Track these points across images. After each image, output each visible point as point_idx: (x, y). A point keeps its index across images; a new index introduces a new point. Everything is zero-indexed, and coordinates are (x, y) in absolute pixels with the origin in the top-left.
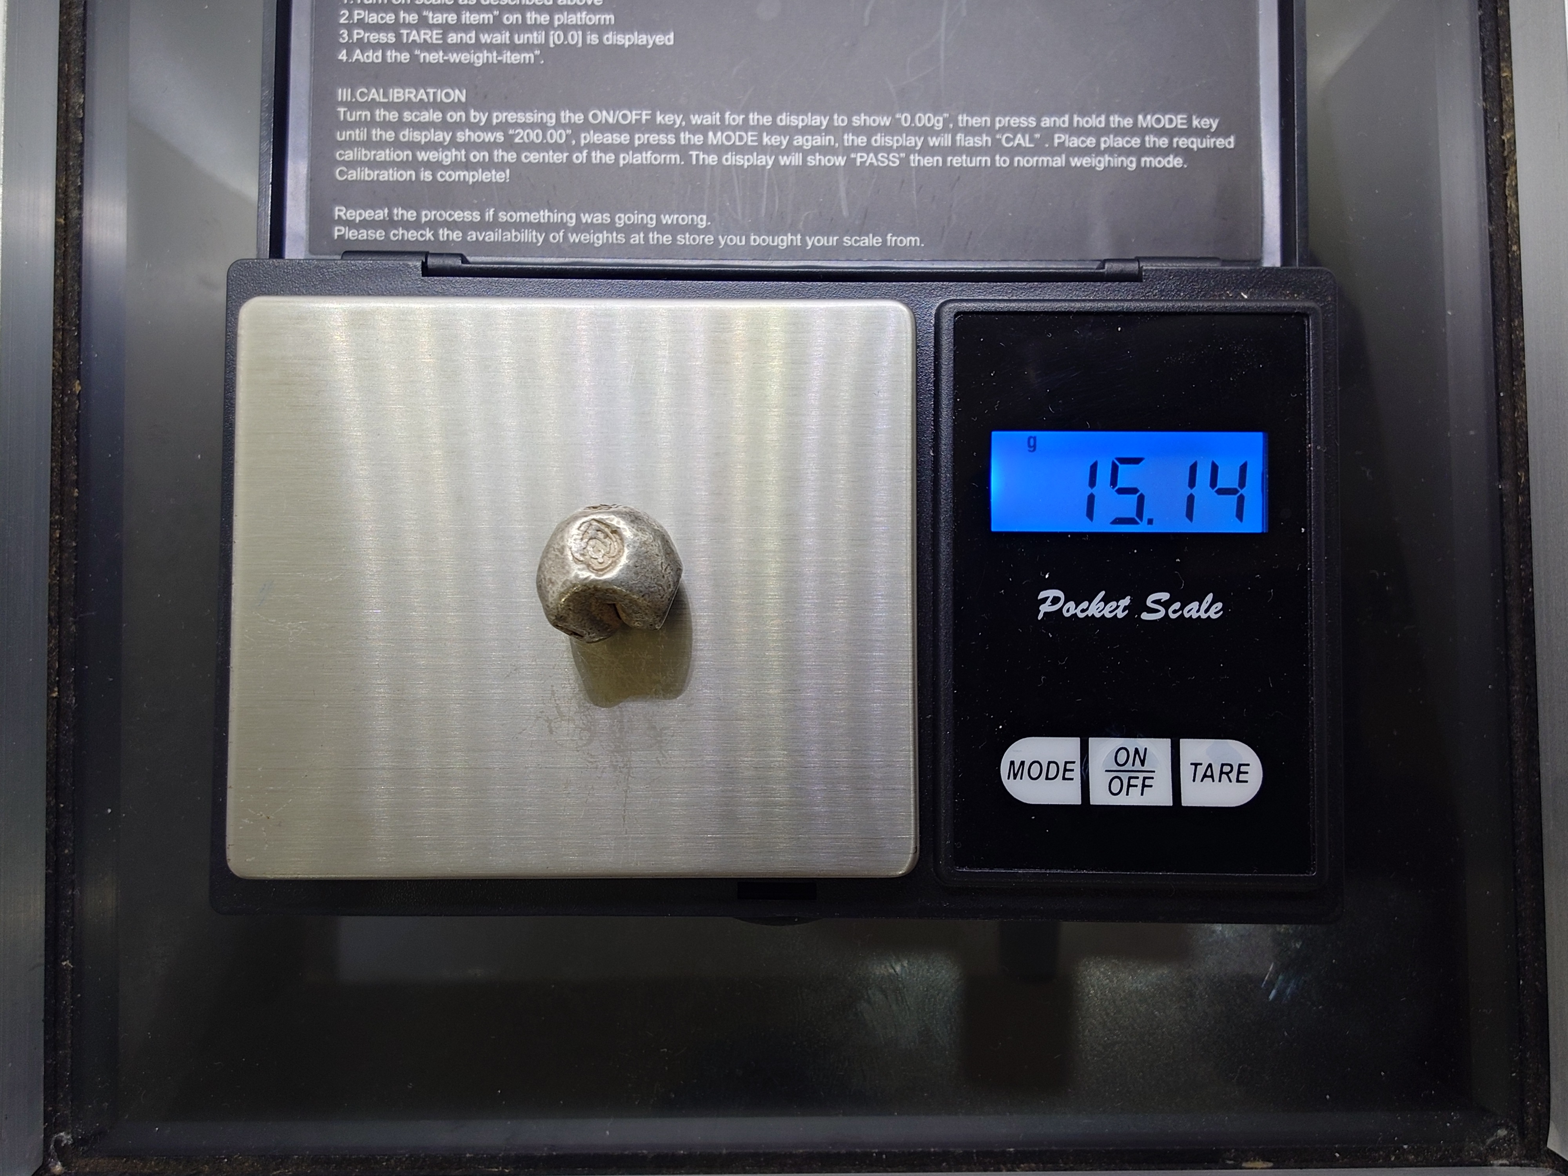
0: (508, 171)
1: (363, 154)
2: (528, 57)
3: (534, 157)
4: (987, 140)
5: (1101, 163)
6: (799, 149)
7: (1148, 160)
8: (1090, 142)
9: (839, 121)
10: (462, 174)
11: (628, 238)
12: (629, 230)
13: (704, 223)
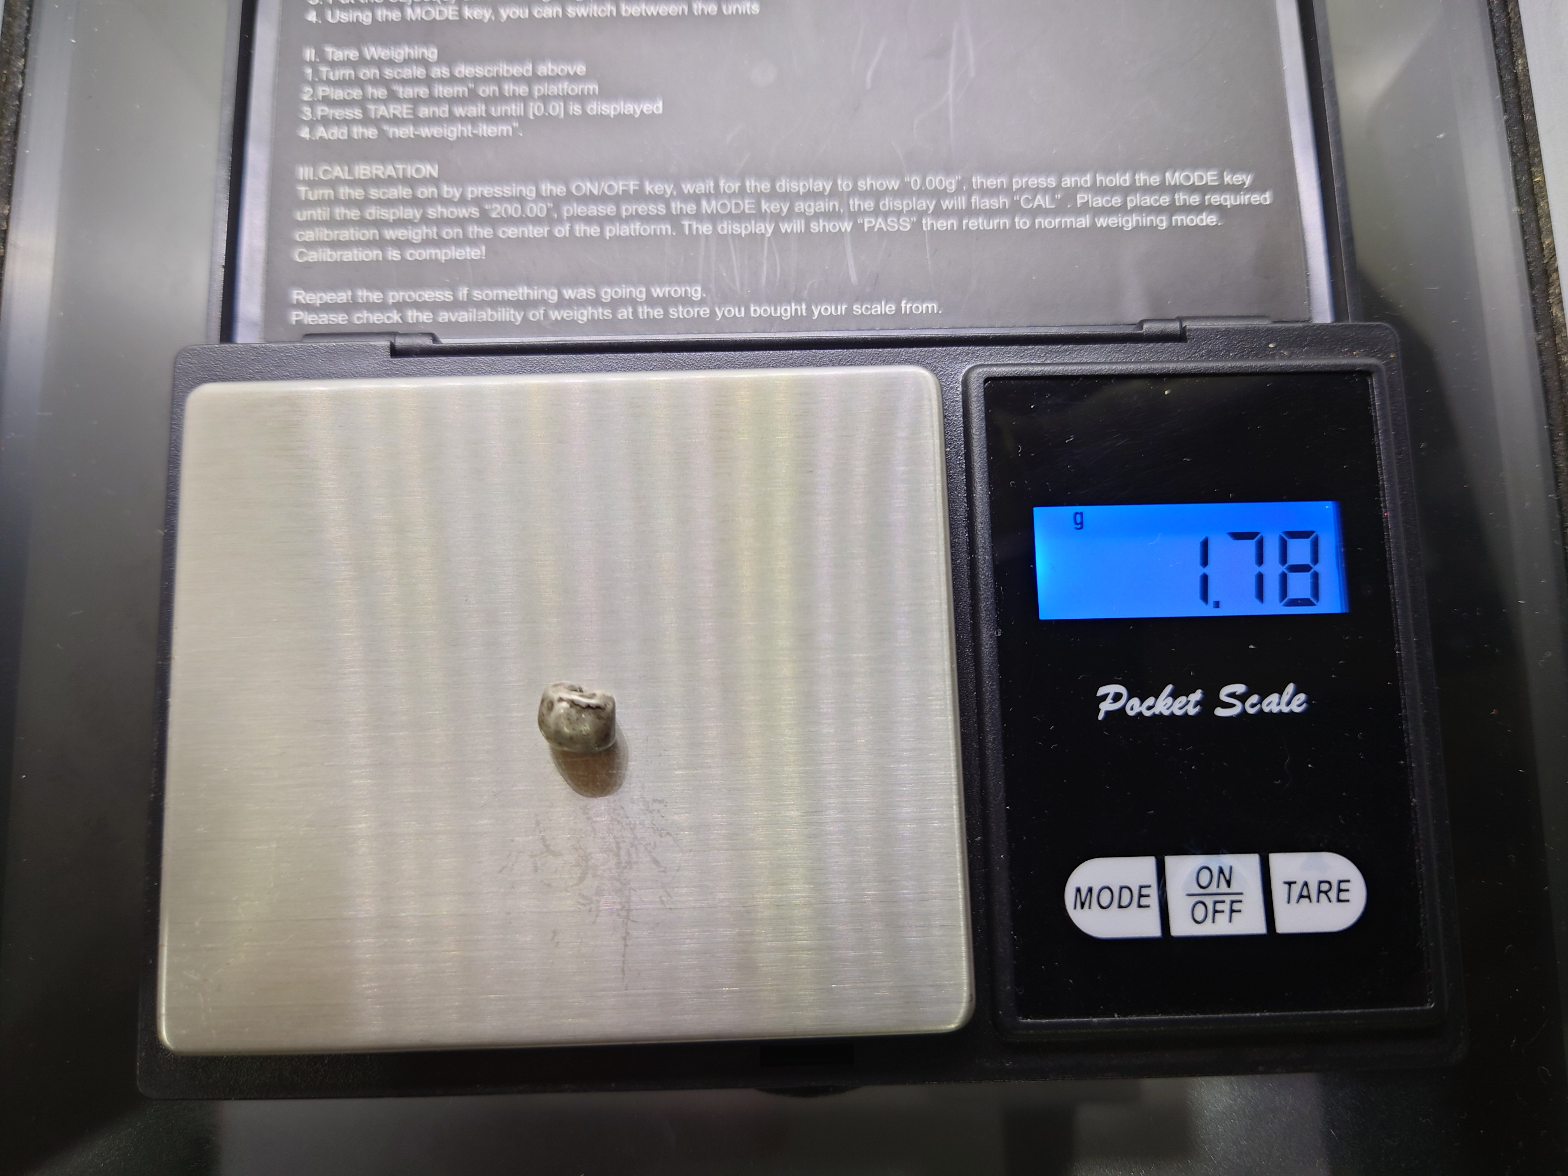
0: (484, 248)
1: (324, 234)
2: (505, 129)
3: (512, 232)
4: (1004, 203)
5: (1130, 222)
6: (802, 215)
7: (1179, 218)
8: (1116, 201)
9: (844, 185)
10: (433, 252)
11: (614, 314)
12: (615, 304)
13: (699, 295)
